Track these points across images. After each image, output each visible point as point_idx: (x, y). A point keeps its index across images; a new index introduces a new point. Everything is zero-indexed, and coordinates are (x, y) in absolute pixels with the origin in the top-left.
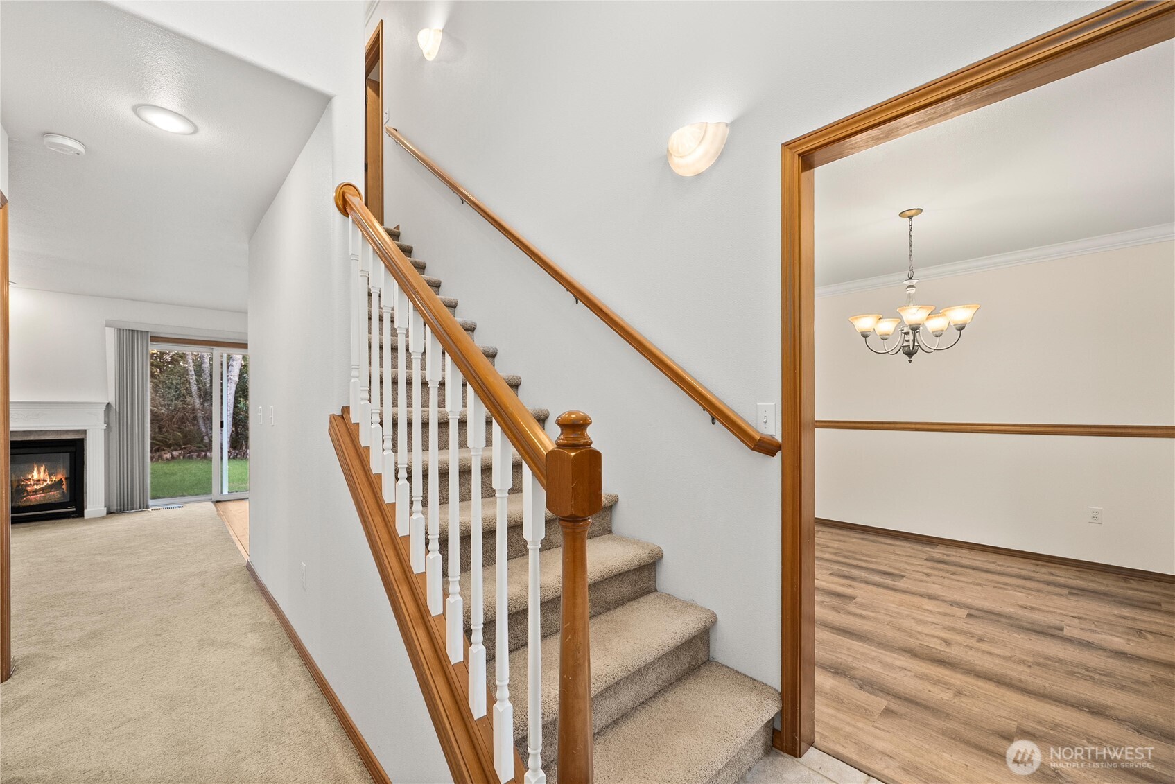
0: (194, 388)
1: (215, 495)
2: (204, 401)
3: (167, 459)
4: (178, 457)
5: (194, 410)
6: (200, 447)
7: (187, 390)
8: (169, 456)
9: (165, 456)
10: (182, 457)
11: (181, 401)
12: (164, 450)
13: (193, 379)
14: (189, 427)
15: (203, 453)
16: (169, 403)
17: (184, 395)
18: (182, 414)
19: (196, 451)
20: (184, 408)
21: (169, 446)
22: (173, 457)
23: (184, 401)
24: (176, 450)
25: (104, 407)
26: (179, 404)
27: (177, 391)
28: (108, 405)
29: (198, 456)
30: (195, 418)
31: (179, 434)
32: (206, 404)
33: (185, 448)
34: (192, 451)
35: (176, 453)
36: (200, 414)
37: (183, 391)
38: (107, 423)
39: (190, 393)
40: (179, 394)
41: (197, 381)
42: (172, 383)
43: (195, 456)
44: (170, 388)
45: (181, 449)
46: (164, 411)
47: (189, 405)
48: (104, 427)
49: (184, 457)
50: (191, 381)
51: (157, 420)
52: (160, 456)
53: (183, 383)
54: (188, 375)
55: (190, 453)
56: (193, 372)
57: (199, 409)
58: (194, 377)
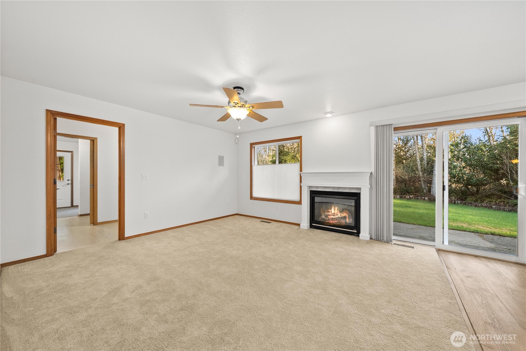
0: (419, 167)
1: (438, 243)
2: (424, 173)
3: (408, 198)
4: (412, 198)
5: (419, 177)
6: (422, 194)
7: (416, 168)
8: (408, 197)
9: (407, 197)
10: (414, 198)
11: (414, 173)
12: (406, 194)
13: (419, 163)
14: (417, 185)
15: (424, 197)
16: (409, 174)
17: (415, 170)
18: (414, 179)
19: (420, 196)
20: (415, 176)
21: (409, 193)
22: (410, 198)
23: (415, 173)
24: (411, 195)
25: (369, 175)
26: (413, 174)
27: (412, 169)
28: (371, 173)
29: (421, 199)
30: (420, 181)
31: (413, 188)
32: (425, 175)
33: (415, 194)
34: (419, 196)
35: (411, 196)
36: (422, 179)
37: (415, 169)
38: (371, 184)
39: (418, 170)
40: (413, 170)
41: (421, 164)
42: (410, 166)
43: (420, 199)
44: (409, 168)
45: (414, 195)
46: (407, 177)
47: (417, 175)
48: (369, 186)
49: (415, 198)
50: (418, 164)
51: (404, 182)
52: (405, 197)
53: (415, 165)
54: (417, 161)
55: (417, 197)
56: (419, 160)
57: (421, 177)
58: (419, 162)
